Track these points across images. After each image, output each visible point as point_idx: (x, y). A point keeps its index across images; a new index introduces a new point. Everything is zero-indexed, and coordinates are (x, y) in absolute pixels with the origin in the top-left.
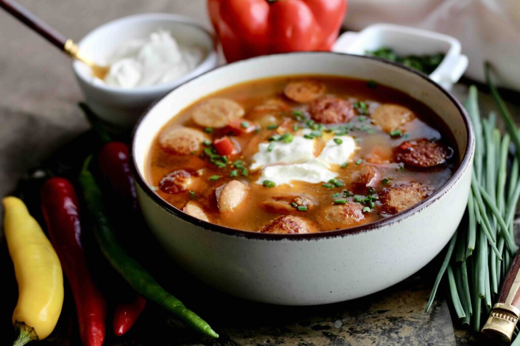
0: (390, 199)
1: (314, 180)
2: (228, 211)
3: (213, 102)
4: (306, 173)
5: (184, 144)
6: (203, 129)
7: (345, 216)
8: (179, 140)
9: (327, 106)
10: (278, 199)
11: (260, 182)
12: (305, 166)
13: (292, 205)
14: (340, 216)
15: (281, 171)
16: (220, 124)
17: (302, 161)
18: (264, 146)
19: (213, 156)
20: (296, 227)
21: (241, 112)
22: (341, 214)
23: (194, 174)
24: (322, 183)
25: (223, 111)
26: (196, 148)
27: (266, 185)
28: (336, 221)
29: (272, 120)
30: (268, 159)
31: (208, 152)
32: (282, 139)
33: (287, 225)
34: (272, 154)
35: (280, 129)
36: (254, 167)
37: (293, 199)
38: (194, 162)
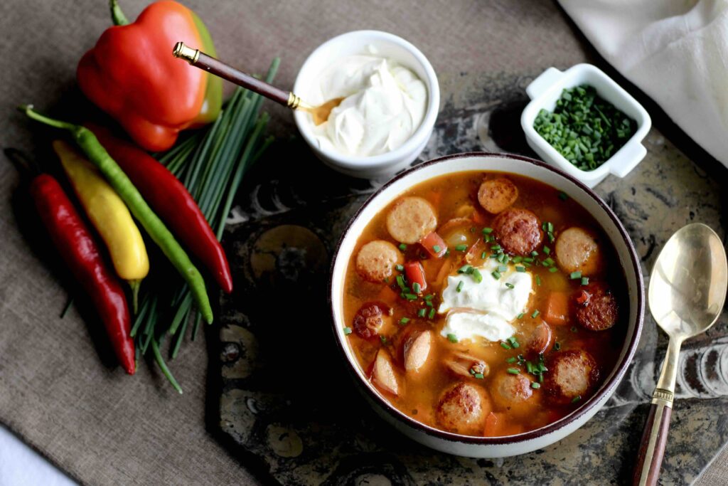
0: (557, 375)
1: (493, 338)
2: (414, 371)
3: (409, 202)
4: (486, 327)
5: (378, 268)
6: (397, 244)
7: (515, 394)
8: (373, 261)
9: (515, 230)
10: (460, 360)
11: (443, 333)
12: (486, 319)
13: (470, 372)
14: (511, 393)
15: (466, 320)
16: (412, 239)
17: (484, 312)
18: (454, 279)
19: (405, 289)
20: (471, 403)
21: (434, 223)
22: (512, 390)
23: (386, 312)
24: (500, 342)
25: (417, 218)
26: (389, 273)
27: (450, 339)
28: (507, 397)
29: (463, 238)
30: (455, 301)
31: (400, 280)
32: (470, 272)
33: (463, 401)
34: (460, 296)
35: (469, 256)
36: (442, 310)
37: (472, 365)
38: (387, 295)
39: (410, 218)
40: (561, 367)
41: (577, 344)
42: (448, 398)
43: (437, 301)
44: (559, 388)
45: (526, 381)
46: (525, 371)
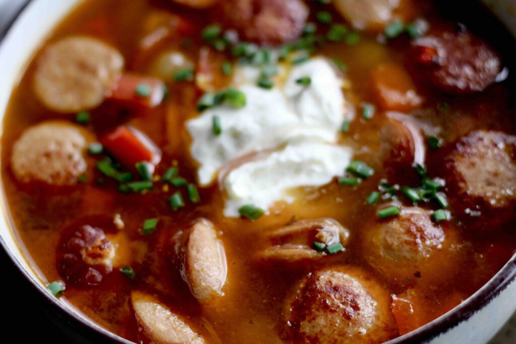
0: (464, 181)
1: (320, 179)
2: (214, 296)
3: (55, 52)
4: (297, 168)
5: (58, 165)
6: (69, 118)
7: (416, 244)
8: (44, 161)
10: (284, 240)
11: (231, 212)
12: (291, 154)
13: (314, 247)
14: (407, 247)
15: (256, 174)
16: (94, 99)
17: (281, 146)
18: (199, 124)
19: (121, 177)
20: (350, 297)
21: (117, 61)
22: (406, 242)
23: (111, 229)
24: (336, 180)
25: (85, 67)
26: (81, 167)
27: (248, 214)
28: (405, 257)
29: (177, 60)
30: (221, 153)
31: (106, 167)
32: (220, 100)
33: (334, 300)
34: (224, 140)
35: (203, 80)
36: (205, 177)
37: (312, 237)
38: (95, 201)
39: (72, 71)
40: (462, 167)
41: (465, 122)
42: (303, 310)
43: (189, 170)
44: (480, 202)
45: (419, 216)
46: (408, 202)
